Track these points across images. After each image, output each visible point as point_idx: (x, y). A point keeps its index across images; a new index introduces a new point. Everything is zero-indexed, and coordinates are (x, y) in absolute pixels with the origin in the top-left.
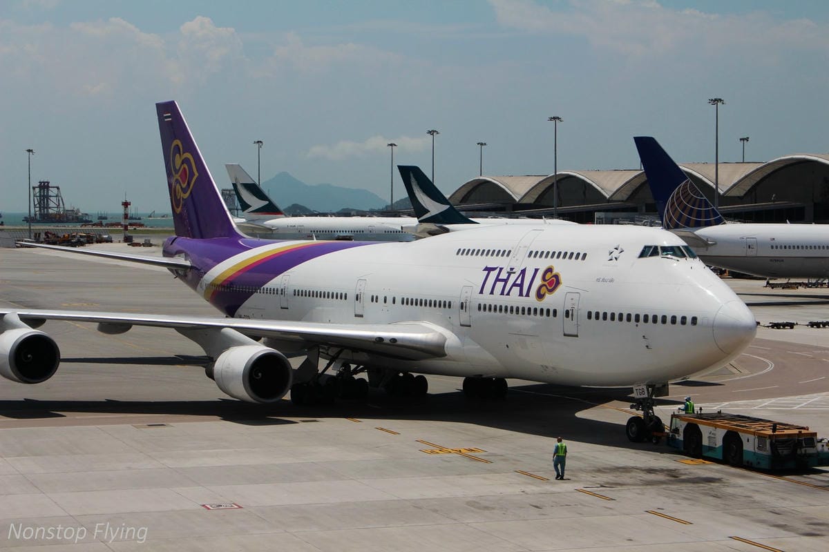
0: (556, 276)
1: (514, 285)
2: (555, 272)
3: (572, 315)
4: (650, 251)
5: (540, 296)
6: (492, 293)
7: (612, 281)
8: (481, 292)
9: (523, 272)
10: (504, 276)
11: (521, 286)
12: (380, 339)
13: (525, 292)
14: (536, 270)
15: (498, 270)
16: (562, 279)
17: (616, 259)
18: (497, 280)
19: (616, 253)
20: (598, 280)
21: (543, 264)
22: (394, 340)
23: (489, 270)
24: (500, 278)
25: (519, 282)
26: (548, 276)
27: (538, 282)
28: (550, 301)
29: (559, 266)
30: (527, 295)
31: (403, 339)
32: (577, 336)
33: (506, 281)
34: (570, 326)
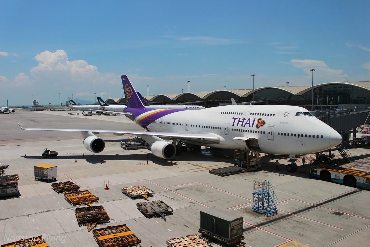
0: (264, 121)
1: (246, 123)
2: (262, 120)
3: (271, 134)
4: (298, 114)
5: (257, 127)
6: (238, 125)
7: (287, 123)
8: (233, 125)
9: (249, 119)
10: (241, 120)
11: (249, 124)
12: (200, 139)
13: (251, 126)
14: (255, 119)
15: (238, 119)
16: (266, 122)
17: (287, 116)
18: (239, 121)
19: (286, 114)
20: (281, 123)
21: (257, 117)
22: (204, 139)
23: (235, 119)
24: (240, 121)
25: (248, 122)
26: (260, 121)
27: (256, 123)
28: (261, 129)
29: (264, 118)
30: (252, 126)
31: (207, 139)
32: (273, 140)
33: (243, 122)
34: (270, 137)
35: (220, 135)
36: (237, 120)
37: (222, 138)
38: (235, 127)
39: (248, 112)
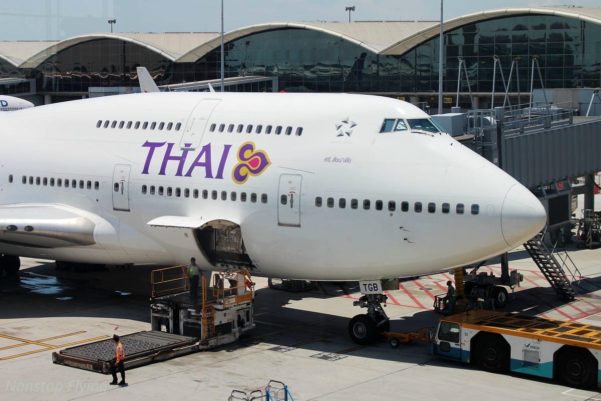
0: (261, 155)
1: (196, 163)
2: (256, 150)
3: (292, 201)
4: (387, 126)
5: (239, 177)
6: (162, 172)
7: (348, 160)
8: (146, 171)
9: (207, 149)
10: (176, 152)
11: (208, 165)
12: (13, 228)
13: (215, 172)
14: (227, 148)
15: (165, 147)
16: (270, 156)
17: (348, 134)
18: (167, 157)
19: (346, 128)
20: (327, 160)
21: (237, 141)
22: (30, 228)
23: (152, 146)
24: (172, 155)
25: (203, 160)
26: (248, 154)
27: (233, 161)
28: (253, 184)
29: (261, 142)
30: (220, 176)
31: (41, 227)
32: (299, 226)
33: (182, 159)
34: (287, 214)
35: (95, 211)
36: (160, 153)
37: (100, 225)
38: (153, 178)
39: (202, 119)
